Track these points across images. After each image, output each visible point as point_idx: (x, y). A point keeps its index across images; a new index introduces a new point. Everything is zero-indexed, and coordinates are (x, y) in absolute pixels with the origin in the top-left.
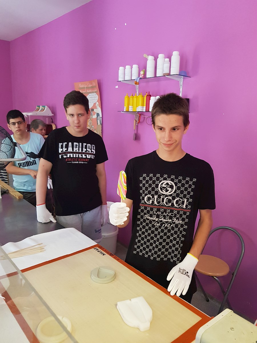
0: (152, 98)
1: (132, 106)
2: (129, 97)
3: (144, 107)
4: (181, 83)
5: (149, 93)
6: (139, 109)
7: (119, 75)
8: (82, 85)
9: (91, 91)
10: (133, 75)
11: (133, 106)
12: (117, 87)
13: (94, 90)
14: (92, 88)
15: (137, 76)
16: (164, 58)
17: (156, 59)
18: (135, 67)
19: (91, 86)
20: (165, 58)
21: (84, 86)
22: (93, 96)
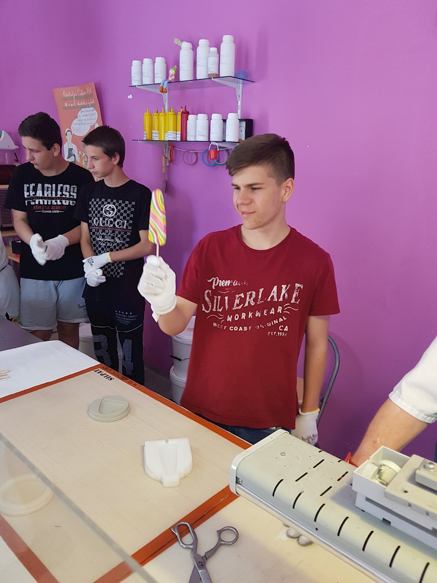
0: (191, 117)
1: (157, 132)
2: (151, 115)
3: (178, 133)
4: (239, 92)
5: (186, 108)
6: (169, 136)
7: (133, 75)
8: (68, 93)
9: (84, 104)
10: (157, 75)
11: (158, 130)
12: (130, 97)
13: (90, 102)
14: (87, 97)
15: (164, 78)
16: (209, 47)
17: (194, 48)
18: (160, 61)
19: (84, 94)
20: (211, 46)
21: (71, 95)
22: (87, 113)
